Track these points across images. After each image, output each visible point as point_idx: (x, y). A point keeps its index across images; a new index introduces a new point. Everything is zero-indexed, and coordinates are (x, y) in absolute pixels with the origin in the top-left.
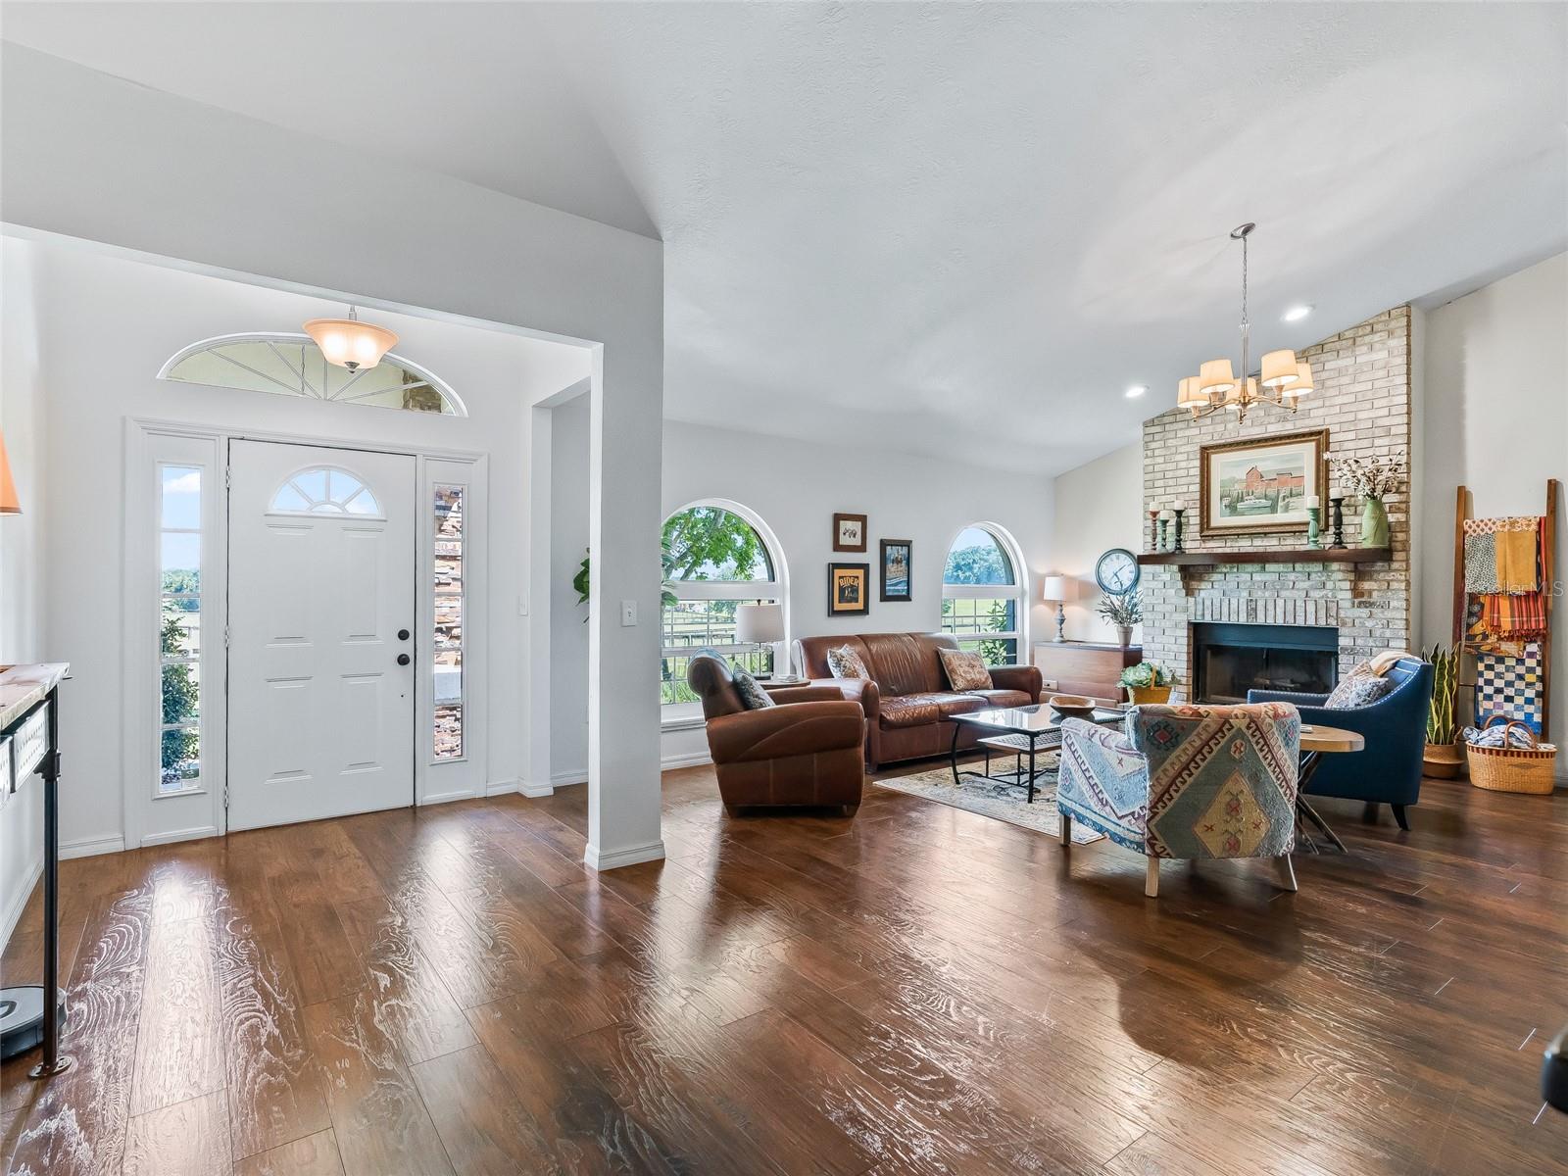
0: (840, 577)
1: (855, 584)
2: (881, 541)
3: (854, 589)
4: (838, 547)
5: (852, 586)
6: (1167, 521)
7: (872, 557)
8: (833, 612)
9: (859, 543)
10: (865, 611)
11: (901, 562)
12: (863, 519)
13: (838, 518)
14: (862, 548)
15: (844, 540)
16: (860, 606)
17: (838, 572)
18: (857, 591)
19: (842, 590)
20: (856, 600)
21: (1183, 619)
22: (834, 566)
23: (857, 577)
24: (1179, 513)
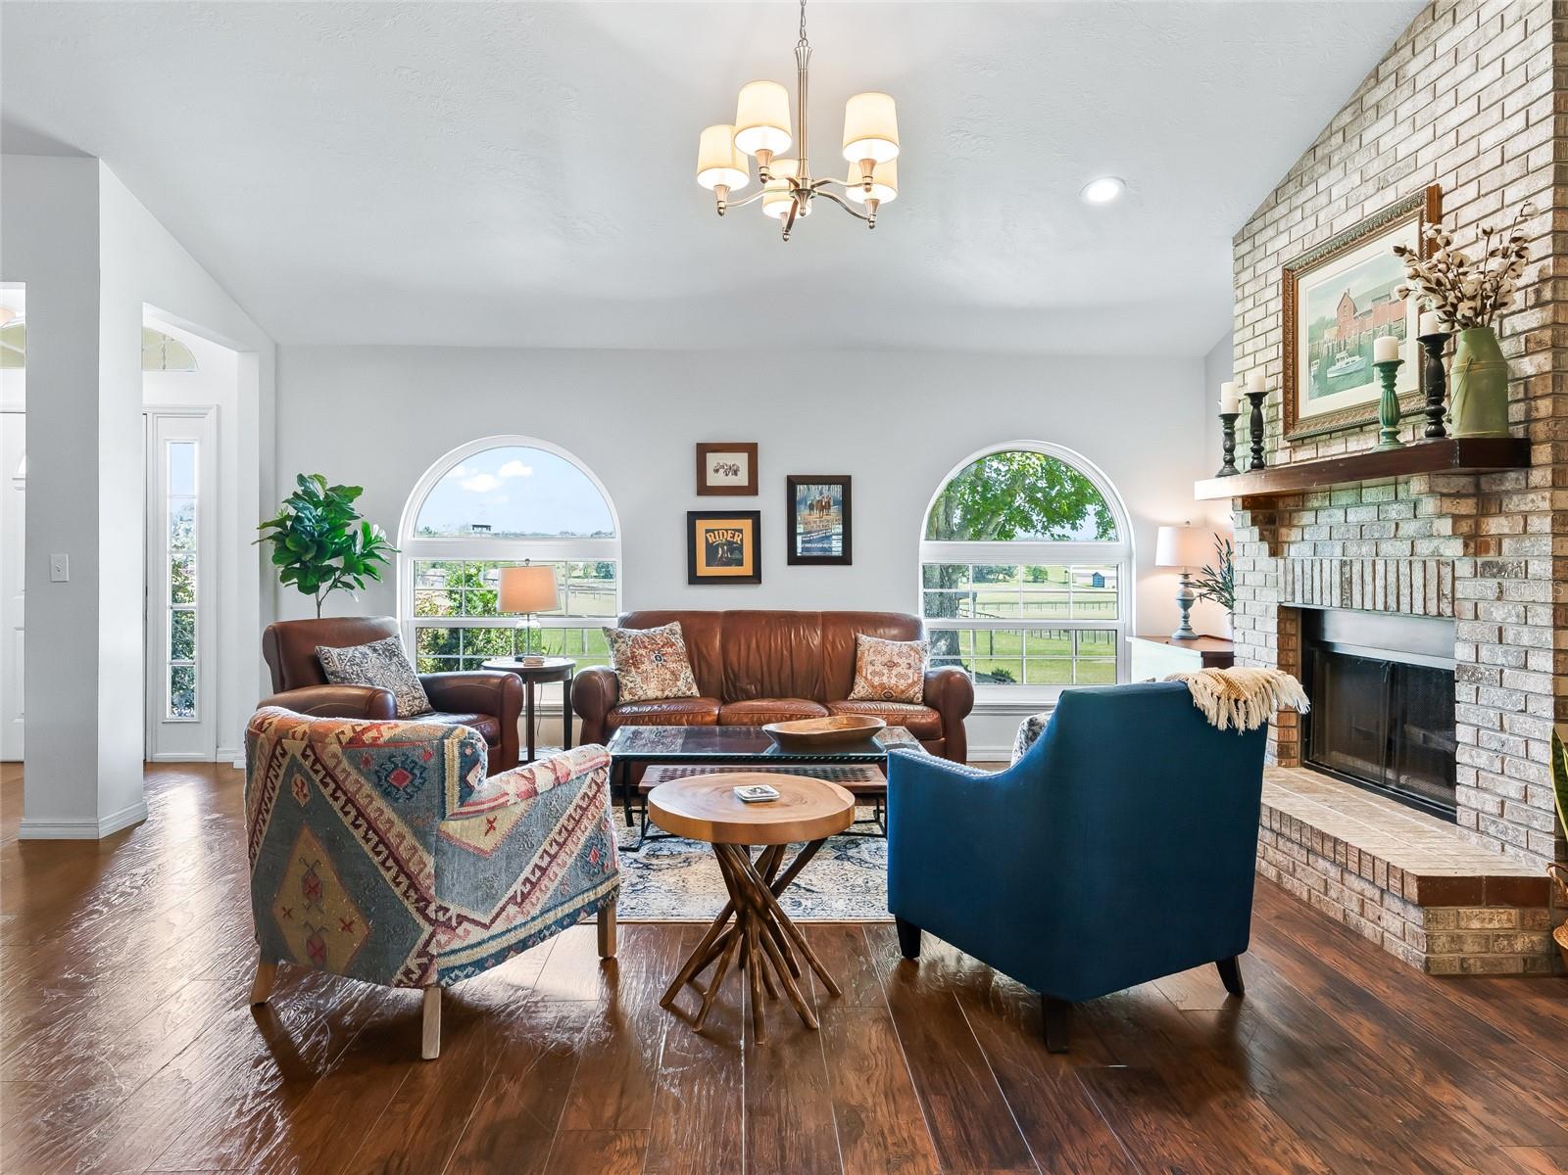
0: (707, 531)
1: (737, 539)
2: (788, 477)
3: (735, 548)
4: (703, 489)
5: (730, 543)
6: (1235, 416)
7: (771, 503)
8: (694, 579)
9: (745, 483)
10: (756, 578)
11: (827, 506)
12: (751, 450)
13: (703, 450)
14: (752, 489)
15: (713, 480)
16: (747, 569)
17: (702, 526)
18: (740, 549)
19: (711, 549)
20: (740, 563)
21: (1272, 599)
22: (693, 517)
23: (741, 531)
24: (1256, 398)
